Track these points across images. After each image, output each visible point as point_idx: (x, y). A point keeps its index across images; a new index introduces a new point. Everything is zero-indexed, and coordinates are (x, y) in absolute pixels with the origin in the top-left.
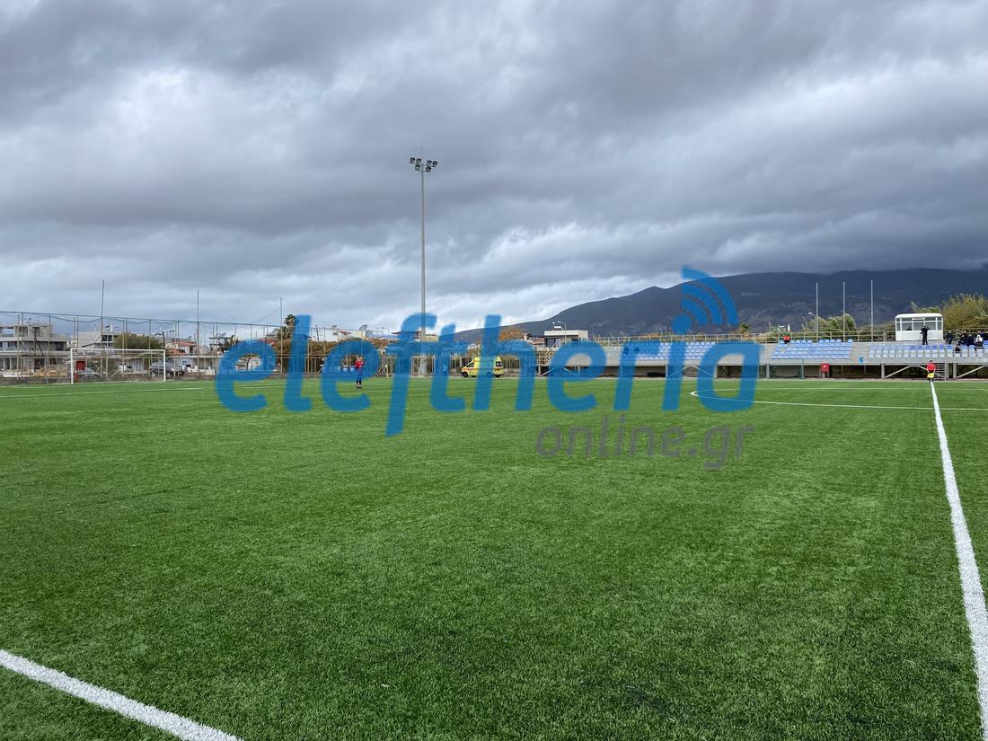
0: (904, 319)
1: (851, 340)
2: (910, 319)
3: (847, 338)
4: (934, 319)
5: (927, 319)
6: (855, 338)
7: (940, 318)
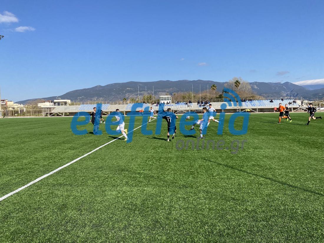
0: (162, 97)
1: (148, 103)
2: (163, 97)
3: (147, 103)
4: (169, 97)
5: (167, 97)
6: (149, 103)
7: (170, 97)
